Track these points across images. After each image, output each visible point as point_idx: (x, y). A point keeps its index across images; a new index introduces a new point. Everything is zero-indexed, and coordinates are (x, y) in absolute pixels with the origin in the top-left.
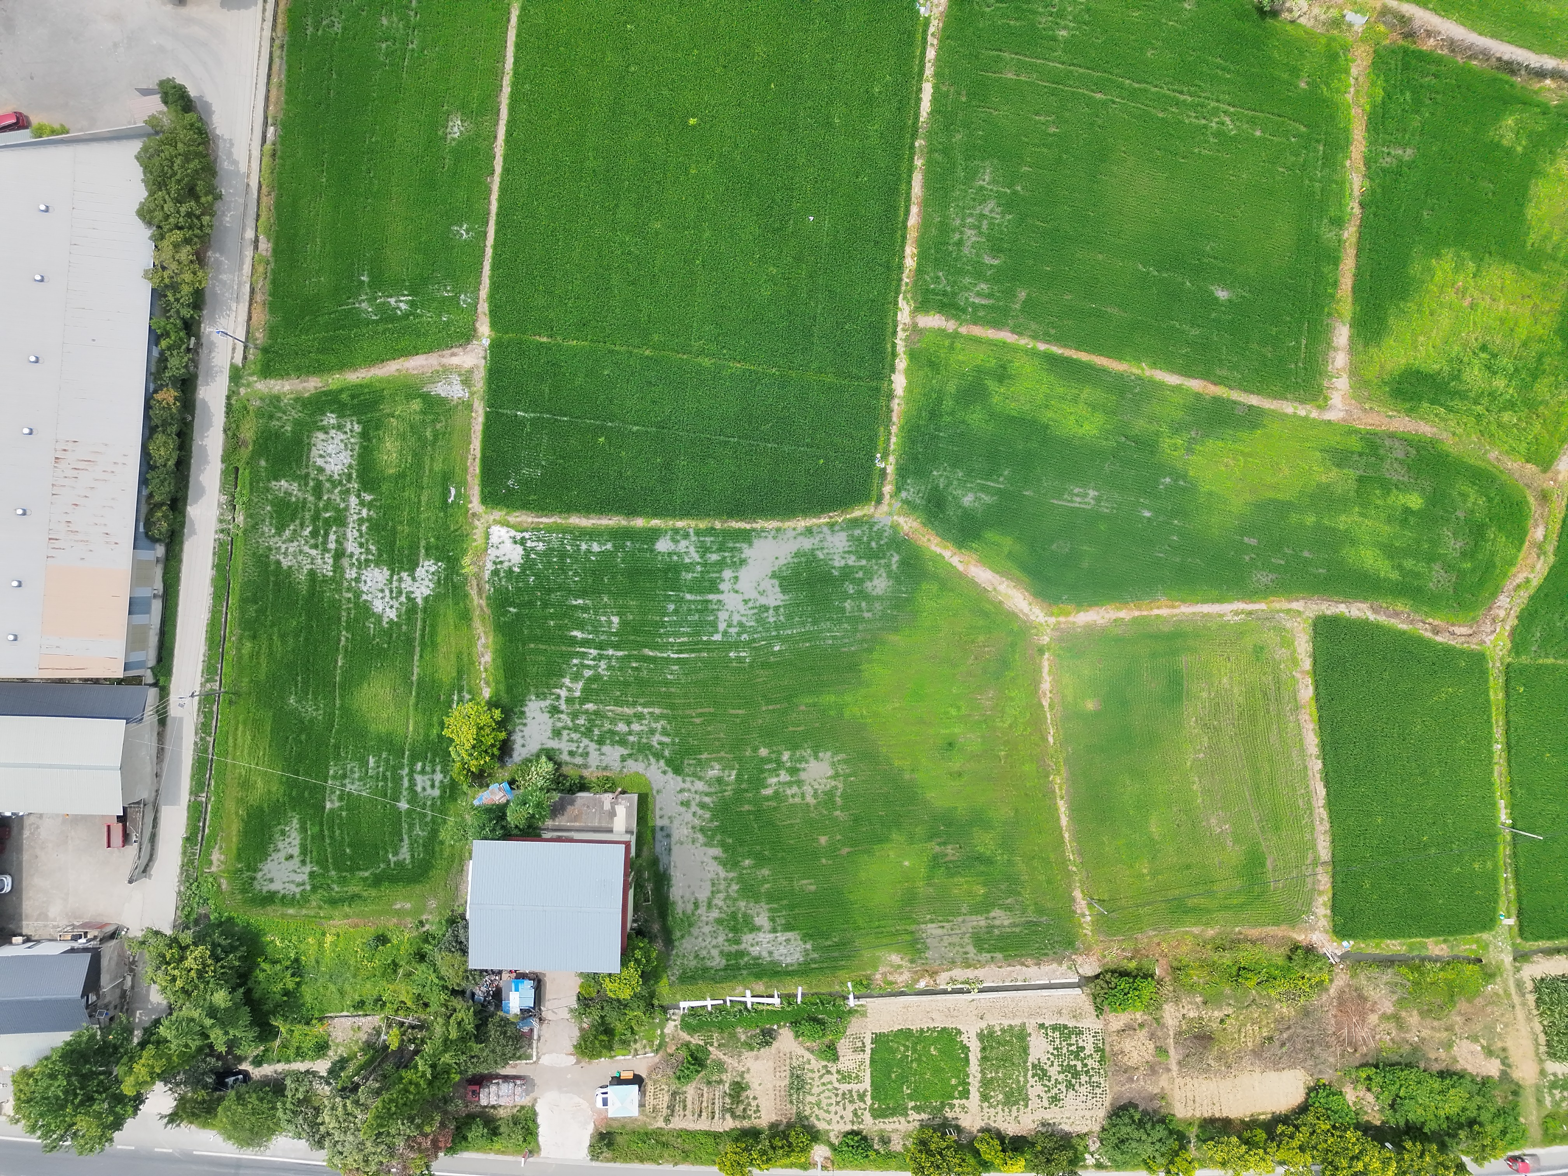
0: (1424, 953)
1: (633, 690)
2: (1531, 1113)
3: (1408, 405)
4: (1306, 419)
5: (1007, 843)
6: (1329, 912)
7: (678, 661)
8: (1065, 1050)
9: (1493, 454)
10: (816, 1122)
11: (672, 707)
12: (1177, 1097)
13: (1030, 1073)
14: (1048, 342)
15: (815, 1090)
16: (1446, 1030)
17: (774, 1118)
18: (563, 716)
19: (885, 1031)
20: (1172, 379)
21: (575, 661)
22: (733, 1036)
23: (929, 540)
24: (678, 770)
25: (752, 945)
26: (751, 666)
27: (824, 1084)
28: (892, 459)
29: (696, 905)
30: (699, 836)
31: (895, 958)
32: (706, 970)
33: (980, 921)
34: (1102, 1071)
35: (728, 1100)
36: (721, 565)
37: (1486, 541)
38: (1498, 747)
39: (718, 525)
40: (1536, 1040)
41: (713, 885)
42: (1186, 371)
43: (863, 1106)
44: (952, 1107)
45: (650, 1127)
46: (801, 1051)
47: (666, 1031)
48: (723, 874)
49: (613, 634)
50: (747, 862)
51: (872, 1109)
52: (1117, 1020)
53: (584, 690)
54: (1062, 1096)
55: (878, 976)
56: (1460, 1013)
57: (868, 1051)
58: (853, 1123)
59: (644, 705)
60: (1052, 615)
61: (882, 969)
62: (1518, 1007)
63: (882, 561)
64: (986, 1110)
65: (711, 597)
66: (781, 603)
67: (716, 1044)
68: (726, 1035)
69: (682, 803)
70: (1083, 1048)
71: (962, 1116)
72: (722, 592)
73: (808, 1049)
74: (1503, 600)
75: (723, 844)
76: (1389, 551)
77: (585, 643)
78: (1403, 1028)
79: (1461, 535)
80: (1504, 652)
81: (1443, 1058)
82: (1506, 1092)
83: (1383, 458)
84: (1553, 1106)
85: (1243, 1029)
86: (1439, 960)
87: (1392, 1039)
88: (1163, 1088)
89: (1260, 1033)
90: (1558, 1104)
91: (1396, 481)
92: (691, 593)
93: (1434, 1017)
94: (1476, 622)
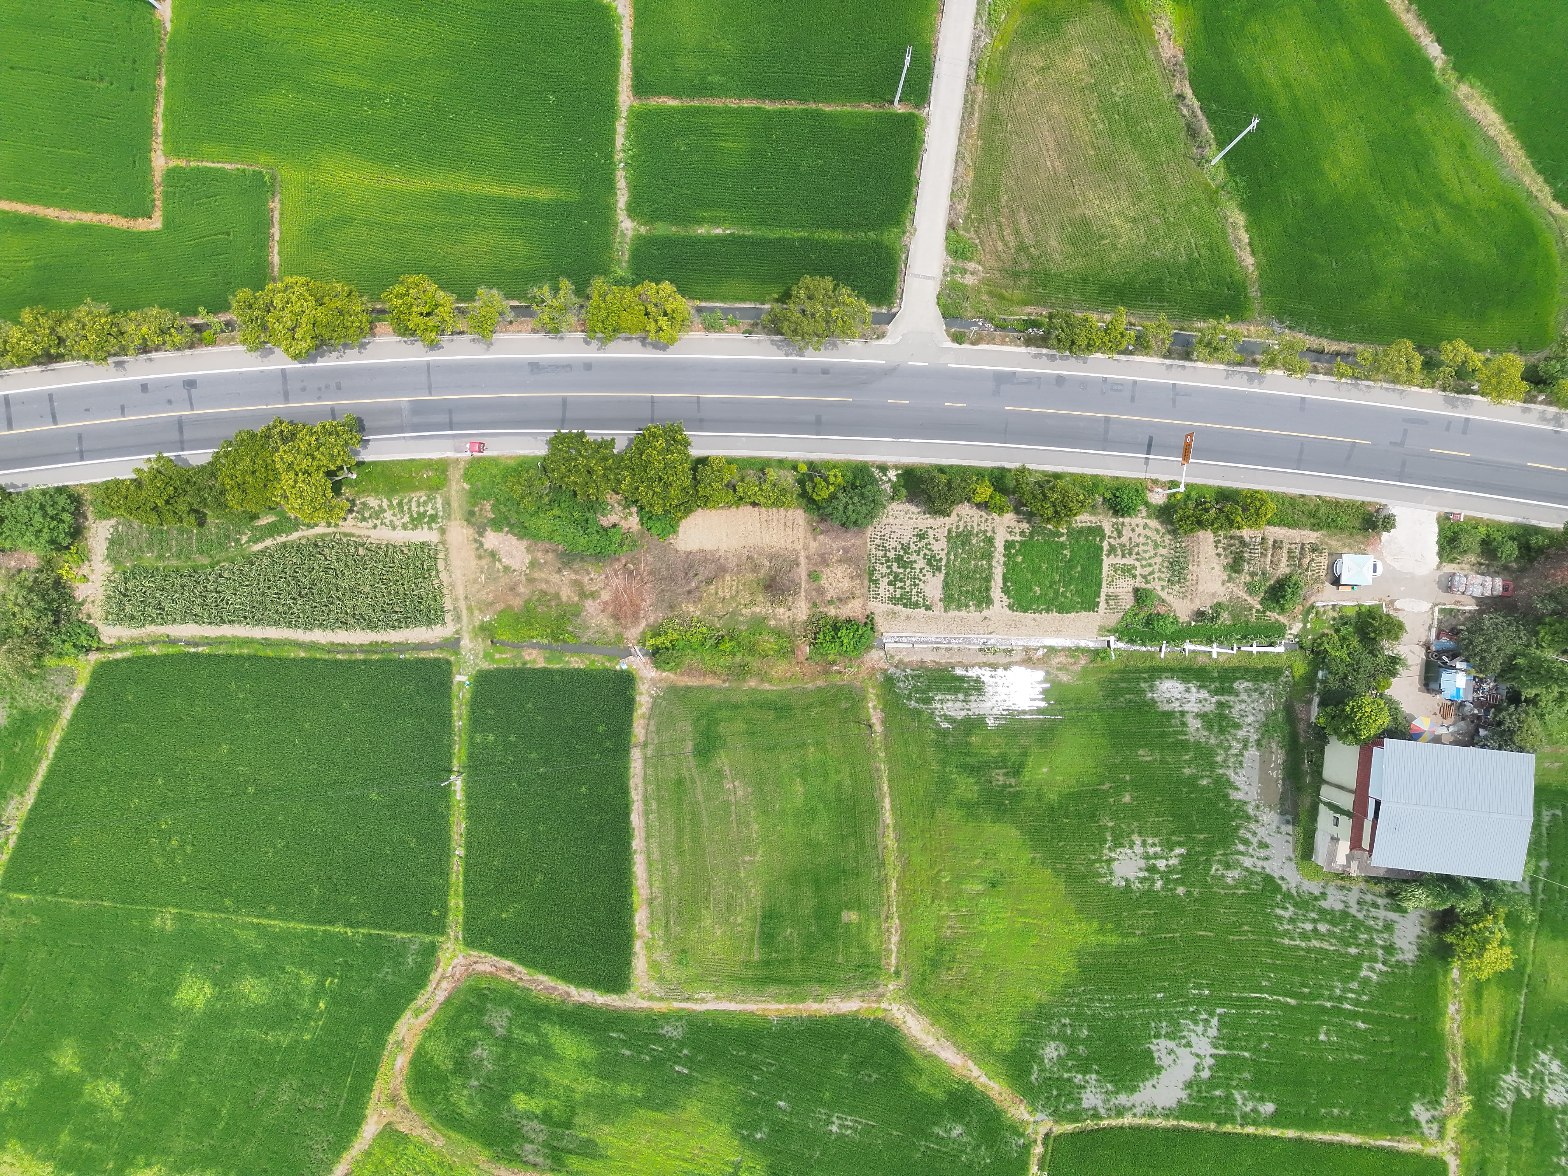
0: (548, 654)
1: (1309, 964)
2: (457, 492)
5: (944, 785)
6: (638, 698)
7: (1261, 990)
8: (908, 583)
9: (439, 1142)
10: (1159, 527)
11: (1269, 943)
12: (801, 529)
15: (1158, 560)
16: (535, 580)
17: (1201, 534)
18: (1381, 943)
19: (1084, 614)
21: (1365, 998)
22: (1235, 617)
23: (1000, 1094)
24: (1269, 879)
25: (1206, 700)
26: (1188, 981)
27: (1150, 565)
29: (1258, 743)
30: (1251, 812)
31: (1065, 678)
32: (1254, 679)
33: (977, 707)
34: (873, 560)
35: (1246, 555)
36: (1212, 1083)
37: (452, 1057)
38: (460, 851)
39: (1212, 1126)
40: (446, 565)
41: (1241, 763)
43: (1111, 540)
44: (1022, 533)
45: (1324, 532)
46: (1170, 599)
47: (1301, 625)
48: (1231, 773)
49: (1324, 1022)
50: (1205, 783)
51: (1102, 539)
52: (853, 609)
53: (1360, 968)
54: (915, 539)
55: (1083, 662)
56: (519, 595)
57: (1103, 595)
58: (1123, 524)
59: (1298, 947)
60: (885, 1010)
61: (1078, 668)
62: (462, 597)
63: (1048, 1075)
64: (989, 529)
65: (1224, 1052)
66: (1153, 1040)
67: (1254, 611)
68: (1243, 619)
69: (1267, 847)
70: (890, 584)
71: (1013, 524)
72: (1211, 1055)
73: (1163, 601)
74: (441, 996)
75: (1229, 803)
76: (547, 1052)
77: (1355, 1015)
78: (577, 584)
79: (476, 1062)
80: (445, 947)
81: (540, 554)
82: (481, 515)
83: (547, 1145)
84: (435, 498)
85: (734, 593)
86: (534, 646)
87: (589, 574)
88: (815, 540)
89: (717, 588)
90: (430, 499)
91: (535, 1121)
92: (1244, 1058)
93: (546, 593)
94: (469, 976)
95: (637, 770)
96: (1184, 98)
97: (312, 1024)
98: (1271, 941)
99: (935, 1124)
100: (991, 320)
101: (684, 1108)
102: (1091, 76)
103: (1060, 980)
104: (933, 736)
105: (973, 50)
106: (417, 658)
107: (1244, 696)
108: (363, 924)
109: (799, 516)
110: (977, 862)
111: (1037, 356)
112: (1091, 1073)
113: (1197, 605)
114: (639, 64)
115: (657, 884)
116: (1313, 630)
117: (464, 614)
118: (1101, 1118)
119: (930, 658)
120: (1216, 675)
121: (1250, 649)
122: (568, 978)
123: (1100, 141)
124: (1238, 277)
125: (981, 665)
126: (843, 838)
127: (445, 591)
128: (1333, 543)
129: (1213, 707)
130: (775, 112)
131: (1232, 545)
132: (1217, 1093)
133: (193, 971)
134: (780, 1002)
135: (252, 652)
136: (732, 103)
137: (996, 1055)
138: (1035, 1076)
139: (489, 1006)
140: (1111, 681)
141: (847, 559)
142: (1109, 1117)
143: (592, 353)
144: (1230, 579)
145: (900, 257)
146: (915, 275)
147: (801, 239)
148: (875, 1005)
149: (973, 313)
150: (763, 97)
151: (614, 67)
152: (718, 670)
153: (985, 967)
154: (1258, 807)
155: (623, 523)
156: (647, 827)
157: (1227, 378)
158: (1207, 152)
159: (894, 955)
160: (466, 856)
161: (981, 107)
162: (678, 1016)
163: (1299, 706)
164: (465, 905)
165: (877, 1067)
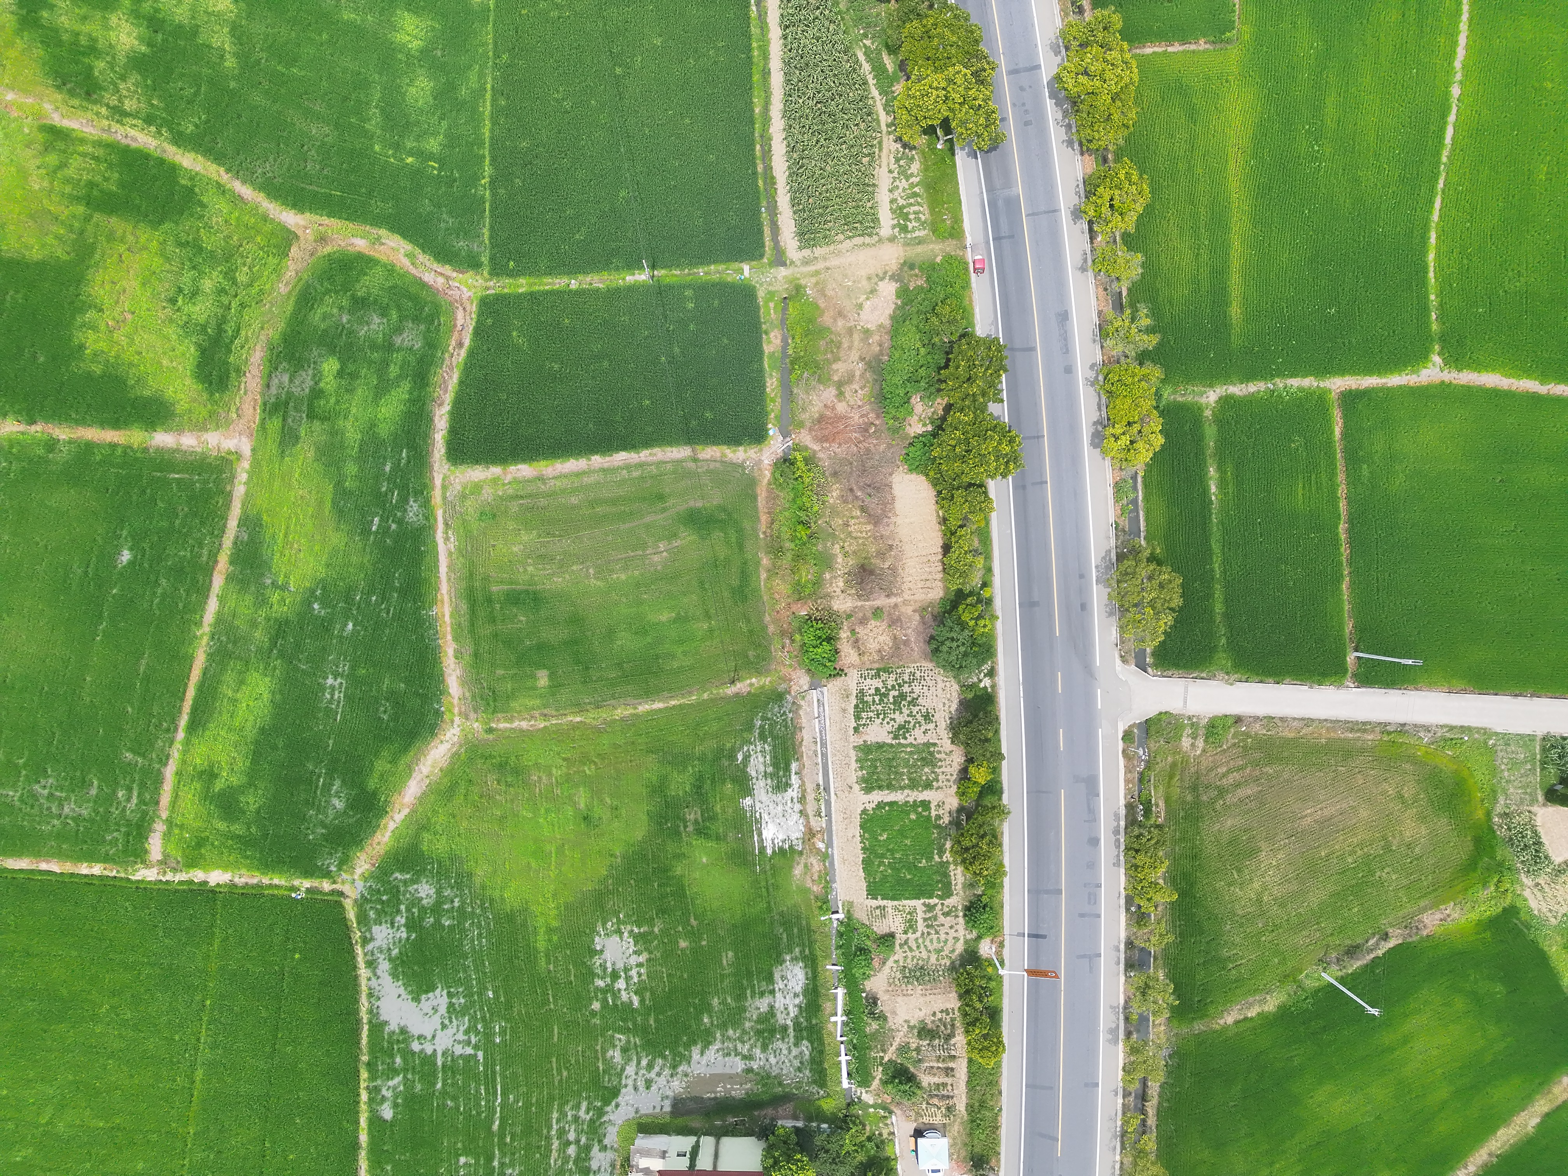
0: (778, 355)
1: (534, 1140)
2: (932, 250)
3: (233, 375)
4: (251, 474)
5: (680, 760)
6: (741, 448)
7: (505, 1094)
8: (879, 707)
9: (283, 289)
10: (957, 952)
11: (552, 1098)
12: (923, 597)
13: (902, 741)
14: (176, 729)
15: (924, 955)
16: (851, 335)
17: (954, 995)
19: (864, 885)
20: (212, 606)
22: (874, 1035)
23: (379, 843)
24: (615, 1092)
25: (788, 1014)
26: (507, 1021)
27: (918, 947)
28: (296, 883)
29: (749, 1070)
30: (680, 1069)
31: (798, 871)
32: (812, 1060)
33: (761, 787)
35: (937, 1042)
36: (407, 1054)
37: (369, 294)
38: (574, 285)
39: (365, 1058)
40: (859, 246)
41: (729, 1054)
42: (204, 592)
43: (939, 907)
44: (939, 817)
45: (966, 1118)
46: (886, 969)
47: (871, 1102)
48: (718, 1045)
49: (477, 1161)
50: (706, 1020)
51: (941, 898)
52: (848, 655)
54: (924, 710)
55: (815, 888)
56: (835, 320)
57: (885, 902)
58: (957, 916)
59: (550, 1127)
60: (452, 721)
61: (809, 884)
62: (828, 264)
63: (402, 889)
64: (940, 783)
65: (439, 1063)
66: (445, 991)
67: (882, 1054)
68: (872, 1044)
69: (647, 1088)
70: (877, 689)
71: (947, 807)
72: (435, 1050)
73: (884, 963)
74: (428, 278)
75: (688, 1046)
76: (381, 390)
78: (849, 378)
79: (366, 319)
80: (478, 277)
81: (878, 338)
82: (911, 276)
83: (290, 395)
84: (925, 229)
85: (854, 535)
86: (784, 340)
87: (861, 388)
88: (914, 611)
89: (858, 518)
90: (923, 224)
91: (312, 383)
92: (435, 1084)
93: (838, 348)
94: (451, 304)
95: (669, 454)
96: (1385, 940)
97: (390, 152)
98: (554, 1099)
99: (343, 781)
100: (1148, 767)
101: (337, 529)
102: (1399, 847)
103: (496, 894)
104: (729, 745)
105: (1415, 726)
106: (763, 224)
107: (795, 1052)
108: (494, 195)
109: (936, 593)
110: (608, 800)
111: (1117, 817)
112: (407, 933)
113: (883, 997)
114: (1374, 395)
115: (558, 484)
116: (867, 1114)
117: (811, 268)
118: (363, 946)
119: (806, 736)
120: (814, 1022)
121: (843, 1053)
122: (459, 403)
123: (1335, 861)
124: (1211, 1010)
125: (802, 786)
126: (620, 665)
127: (832, 247)
128: (956, 1128)
129: (781, 1021)
130: (1337, 534)
131: (945, 1026)
132: (398, 1060)
133: (433, 29)
134: (451, 616)
135: (755, 60)
136: (1342, 491)
137: (417, 835)
138: (400, 877)
139: (422, 327)
140: (798, 917)
141: (898, 645)
142: (365, 954)
143: (1082, 373)
144: (911, 1028)
145: (1203, 671)
146: (1186, 688)
147: (1212, 570)
148: (456, 710)
149: (1154, 749)
150: (1350, 521)
151: (1368, 370)
152: (776, 526)
153: (503, 817)
154: (686, 1075)
155: (916, 418)
156: (614, 469)
157: (1111, 1007)
158: (1334, 967)
159: (508, 725)
160: (571, 291)
161: (1359, 739)
162: (429, 516)
163: (789, 1107)
164: (521, 294)
165: (395, 718)
